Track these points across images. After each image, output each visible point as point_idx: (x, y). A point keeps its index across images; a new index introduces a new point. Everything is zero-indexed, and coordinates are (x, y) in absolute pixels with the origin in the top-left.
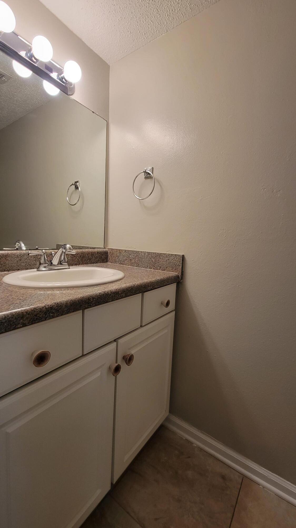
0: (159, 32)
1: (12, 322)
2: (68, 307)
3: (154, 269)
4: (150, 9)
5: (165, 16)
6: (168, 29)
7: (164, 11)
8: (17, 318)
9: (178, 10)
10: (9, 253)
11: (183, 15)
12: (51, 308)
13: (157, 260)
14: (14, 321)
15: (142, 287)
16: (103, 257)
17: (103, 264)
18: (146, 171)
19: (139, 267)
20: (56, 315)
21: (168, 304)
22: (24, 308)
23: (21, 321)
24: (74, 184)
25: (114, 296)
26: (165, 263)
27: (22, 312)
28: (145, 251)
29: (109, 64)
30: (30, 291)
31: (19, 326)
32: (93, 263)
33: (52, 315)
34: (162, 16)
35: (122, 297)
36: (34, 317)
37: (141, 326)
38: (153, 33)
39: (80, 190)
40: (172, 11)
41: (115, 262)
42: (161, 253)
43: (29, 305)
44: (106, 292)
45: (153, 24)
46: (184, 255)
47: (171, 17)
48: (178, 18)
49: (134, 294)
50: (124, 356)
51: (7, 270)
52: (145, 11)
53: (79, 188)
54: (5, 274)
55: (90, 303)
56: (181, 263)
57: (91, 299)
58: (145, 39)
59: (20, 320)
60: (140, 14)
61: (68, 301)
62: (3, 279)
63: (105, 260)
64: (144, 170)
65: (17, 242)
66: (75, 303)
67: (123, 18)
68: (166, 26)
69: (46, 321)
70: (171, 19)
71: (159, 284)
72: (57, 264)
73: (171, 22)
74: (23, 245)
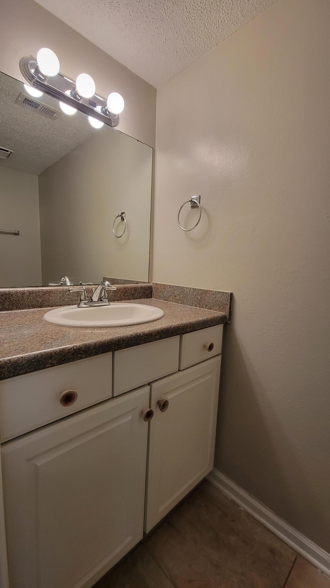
0: (208, 47)
1: (41, 362)
2: (97, 349)
3: (199, 307)
4: (196, 25)
5: (214, 28)
6: (218, 42)
7: (212, 24)
8: (46, 358)
9: (228, 20)
10: (53, 290)
11: (234, 24)
12: (79, 349)
13: (203, 297)
14: (43, 361)
15: (179, 328)
16: (147, 292)
17: (147, 299)
18: (192, 200)
19: (183, 304)
20: (84, 356)
21: (211, 347)
22: (54, 349)
23: (50, 361)
24: (120, 215)
25: (147, 338)
26: (211, 301)
27: (51, 352)
28: (190, 287)
29: (156, 87)
30: (64, 329)
31: (47, 366)
32: (136, 299)
33: (80, 356)
34: (210, 29)
35: (156, 340)
36: (62, 358)
37: (179, 370)
38: (201, 49)
39: (125, 221)
40: (222, 23)
41: (160, 298)
42: (207, 290)
43: (59, 346)
44: (138, 334)
45: (201, 39)
46: (232, 293)
47: (221, 29)
48: (228, 29)
49: (170, 336)
50: (158, 401)
51: (50, 306)
52: (191, 28)
53: (125, 220)
54: (48, 309)
55: (119, 345)
56: (229, 302)
57: (121, 341)
58: (193, 56)
59: (48, 360)
60: (186, 32)
61: (97, 343)
62: (44, 316)
63: (150, 296)
64: (190, 199)
65: (62, 277)
66: (103, 345)
67: (167, 40)
68: (215, 40)
69: (73, 362)
70: (221, 31)
71: (201, 325)
72: (97, 300)
73: (221, 34)
74: (67, 280)
